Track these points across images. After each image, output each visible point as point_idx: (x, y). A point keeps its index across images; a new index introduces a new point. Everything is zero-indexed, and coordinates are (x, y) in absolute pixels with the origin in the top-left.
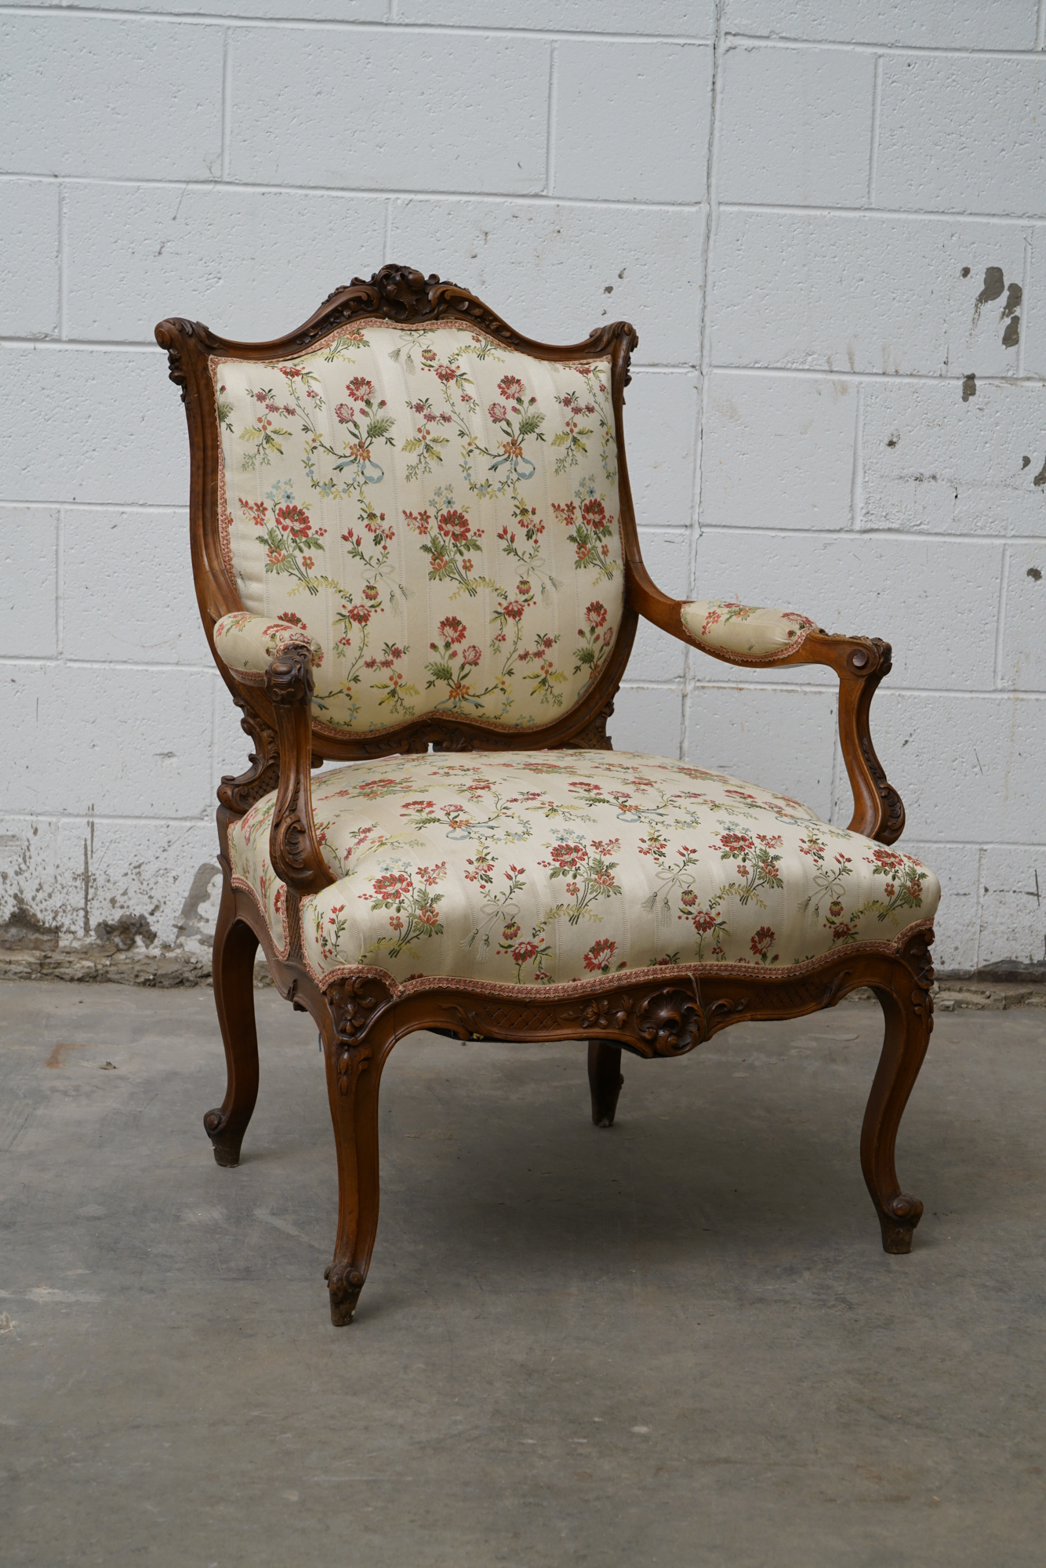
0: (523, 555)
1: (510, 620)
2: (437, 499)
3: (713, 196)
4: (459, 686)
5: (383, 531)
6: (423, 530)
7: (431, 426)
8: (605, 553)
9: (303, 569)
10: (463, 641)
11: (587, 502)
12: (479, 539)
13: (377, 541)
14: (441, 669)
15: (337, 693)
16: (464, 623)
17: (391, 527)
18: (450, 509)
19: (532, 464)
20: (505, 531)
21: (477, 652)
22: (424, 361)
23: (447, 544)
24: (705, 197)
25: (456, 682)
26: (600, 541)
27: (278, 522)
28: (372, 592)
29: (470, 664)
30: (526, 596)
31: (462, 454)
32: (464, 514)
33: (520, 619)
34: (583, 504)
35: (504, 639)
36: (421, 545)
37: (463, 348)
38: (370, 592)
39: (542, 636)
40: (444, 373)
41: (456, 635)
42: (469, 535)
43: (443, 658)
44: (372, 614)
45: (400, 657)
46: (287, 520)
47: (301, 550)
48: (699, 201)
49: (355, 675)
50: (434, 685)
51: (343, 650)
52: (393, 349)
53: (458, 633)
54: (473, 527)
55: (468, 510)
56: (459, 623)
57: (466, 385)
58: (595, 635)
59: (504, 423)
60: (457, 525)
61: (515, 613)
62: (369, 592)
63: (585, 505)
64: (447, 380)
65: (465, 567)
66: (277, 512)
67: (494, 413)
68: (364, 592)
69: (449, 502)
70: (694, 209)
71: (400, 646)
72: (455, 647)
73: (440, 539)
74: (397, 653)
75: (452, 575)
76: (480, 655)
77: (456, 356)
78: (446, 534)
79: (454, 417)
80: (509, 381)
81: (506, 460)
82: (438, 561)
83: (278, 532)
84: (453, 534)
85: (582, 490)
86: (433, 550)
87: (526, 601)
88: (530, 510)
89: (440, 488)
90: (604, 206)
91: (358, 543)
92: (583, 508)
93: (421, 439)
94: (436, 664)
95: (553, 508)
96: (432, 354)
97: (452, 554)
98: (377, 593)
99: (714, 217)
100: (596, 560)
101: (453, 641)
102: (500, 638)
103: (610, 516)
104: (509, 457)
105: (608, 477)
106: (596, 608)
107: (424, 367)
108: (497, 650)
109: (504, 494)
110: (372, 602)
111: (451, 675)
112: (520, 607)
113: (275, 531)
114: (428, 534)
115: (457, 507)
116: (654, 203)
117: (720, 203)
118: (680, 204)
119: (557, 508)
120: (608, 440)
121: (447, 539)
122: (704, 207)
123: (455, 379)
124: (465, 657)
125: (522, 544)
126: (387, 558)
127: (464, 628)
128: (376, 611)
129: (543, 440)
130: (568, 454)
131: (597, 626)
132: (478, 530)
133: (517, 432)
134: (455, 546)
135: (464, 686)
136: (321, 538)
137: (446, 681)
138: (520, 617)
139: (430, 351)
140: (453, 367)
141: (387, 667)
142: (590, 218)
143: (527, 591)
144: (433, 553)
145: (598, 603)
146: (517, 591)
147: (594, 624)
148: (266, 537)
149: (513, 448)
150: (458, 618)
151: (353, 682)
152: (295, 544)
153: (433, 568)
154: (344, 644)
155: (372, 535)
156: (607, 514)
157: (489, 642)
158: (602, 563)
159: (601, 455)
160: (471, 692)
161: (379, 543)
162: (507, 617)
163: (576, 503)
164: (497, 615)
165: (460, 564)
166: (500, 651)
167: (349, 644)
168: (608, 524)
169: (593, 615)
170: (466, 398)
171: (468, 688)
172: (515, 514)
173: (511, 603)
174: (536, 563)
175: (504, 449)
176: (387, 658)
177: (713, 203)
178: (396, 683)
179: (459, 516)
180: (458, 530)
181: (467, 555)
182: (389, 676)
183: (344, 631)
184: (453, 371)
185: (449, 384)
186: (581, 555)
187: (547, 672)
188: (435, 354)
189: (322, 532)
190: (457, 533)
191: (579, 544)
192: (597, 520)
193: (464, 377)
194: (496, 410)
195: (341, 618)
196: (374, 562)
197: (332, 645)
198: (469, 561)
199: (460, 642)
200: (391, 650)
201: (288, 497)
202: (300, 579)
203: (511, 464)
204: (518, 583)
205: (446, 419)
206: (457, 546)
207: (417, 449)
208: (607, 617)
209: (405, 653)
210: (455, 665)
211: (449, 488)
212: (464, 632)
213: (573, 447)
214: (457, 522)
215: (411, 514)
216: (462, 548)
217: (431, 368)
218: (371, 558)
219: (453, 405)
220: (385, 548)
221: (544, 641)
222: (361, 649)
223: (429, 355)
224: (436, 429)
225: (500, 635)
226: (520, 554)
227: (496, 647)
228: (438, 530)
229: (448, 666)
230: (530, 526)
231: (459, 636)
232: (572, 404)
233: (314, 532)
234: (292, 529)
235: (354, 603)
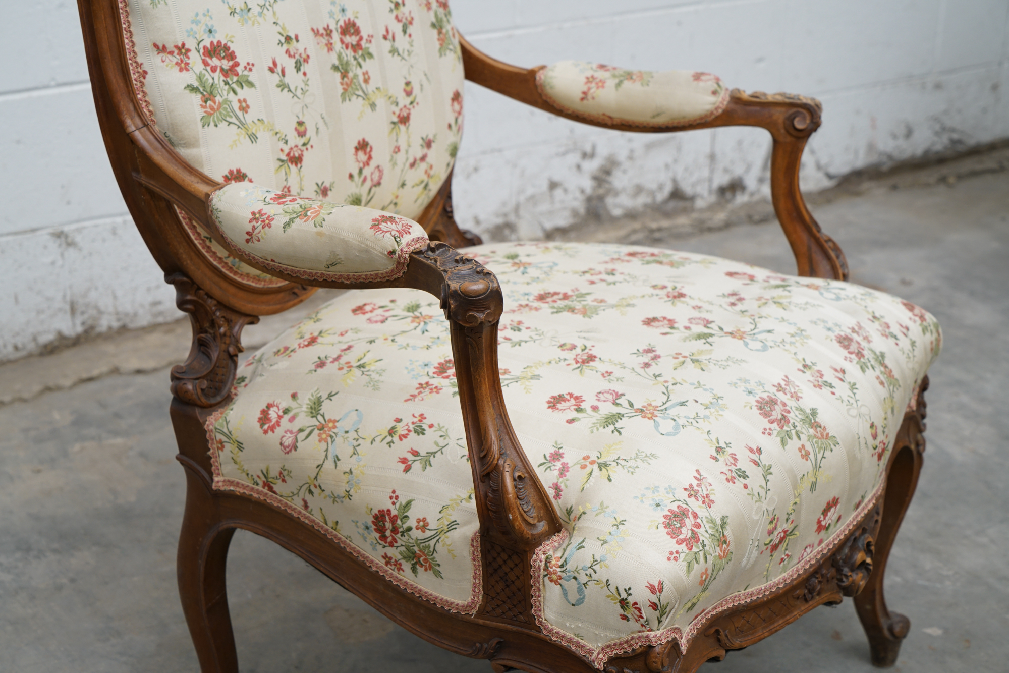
0: (403, 53)
5: (300, 56)
8: (454, 36)
9: (240, 114)
12: (370, 45)
13: (297, 67)
20: (387, 31)
27: (205, 63)
28: (303, 128)
38: (301, 129)
44: (305, 153)
45: (328, 195)
46: (214, 59)
47: (235, 92)
53: (367, 155)
56: (368, 144)
65: (365, 81)
66: (202, 51)
68: (296, 129)
75: (357, 92)
82: (345, 79)
83: (207, 76)
91: (283, 73)
97: (354, 68)
98: (306, 129)
110: (304, 139)
112: (408, 111)
113: (205, 75)
125: (401, 42)
126: (308, 85)
128: (307, 149)
136: (250, 73)
148: (196, 84)
150: (366, 140)
152: (227, 87)
165: (361, 78)
173: (401, 109)
181: (365, 66)
183: (284, 178)
186: (441, 42)
189: (250, 67)
191: (438, 30)
198: (367, 72)
200: (321, 189)
201: (210, 31)
202: (239, 127)
204: (404, 86)
206: (356, 59)
209: (331, 190)
212: (371, 153)
216: (360, 60)
218: (296, 89)
230: (403, 20)
231: (368, 158)
233: (243, 69)
234: (222, 69)
235: (289, 145)
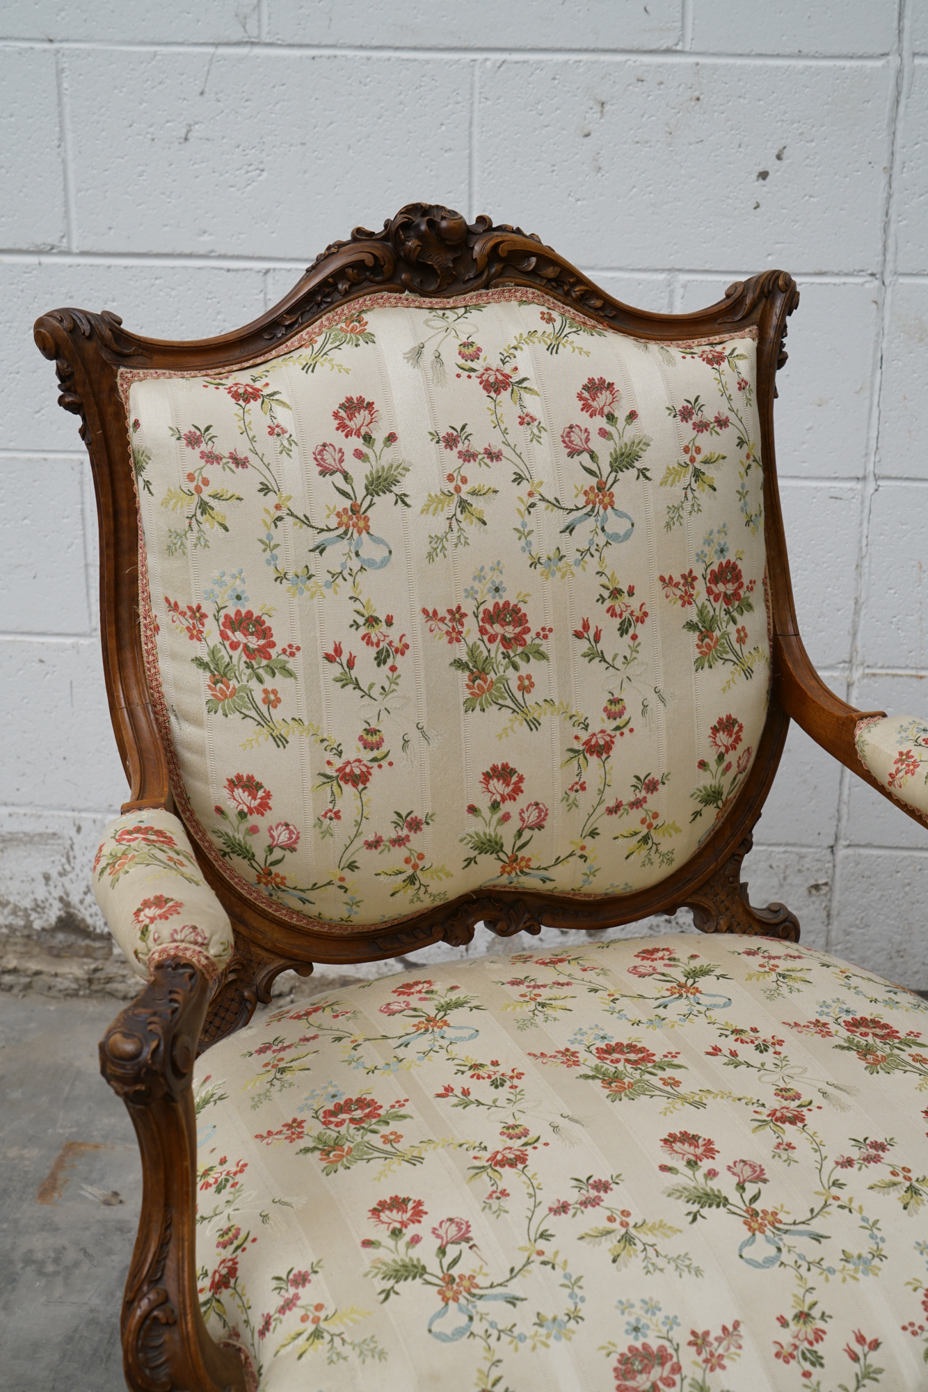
0: (614, 659)
1: (593, 760)
2: (477, 585)
3: (906, 44)
4: (514, 859)
5: (390, 644)
6: (455, 637)
7: (470, 469)
8: (741, 640)
9: (264, 704)
10: (520, 797)
11: (715, 567)
12: (544, 642)
13: (381, 659)
14: (485, 841)
15: (325, 885)
16: (520, 771)
17: (403, 635)
18: (497, 599)
19: (629, 518)
20: (586, 626)
21: (541, 811)
22: (461, 361)
23: (493, 655)
24: (895, 47)
25: (510, 854)
26: (735, 622)
27: (224, 636)
28: (375, 739)
29: (531, 828)
30: (619, 722)
31: (519, 510)
32: (521, 605)
33: (608, 757)
34: (709, 571)
35: (583, 788)
36: (452, 660)
37: (525, 336)
38: (371, 739)
39: (642, 778)
40: (492, 379)
41: (508, 790)
42: (528, 638)
43: (488, 824)
44: (375, 771)
45: (421, 830)
46: (237, 633)
47: (260, 681)
48: (887, 51)
49: (351, 860)
50: (476, 863)
51: (329, 827)
52: (411, 344)
53: (511, 787)
54: (534, 625)
55: (527, 599)
56: (513, 771)
57: (527, 397)
58: (724, 765)
59: (586, 456)
60: (508, 624)
61: (600, 749)
62: (369, 738)
63: (713, 571)
64: (497, 392)
65: (522, 688)
66: (222, 620)
67: (571, 442)
68: (361, 738)
69: (497, 590)
70: (879, 63)
71: (420, 814)
72: (507, 807)
73: (483, 648)
74: (415, 825)
75: (500, 701)
76: (546, 815)
77: (512, 351)
78: (492, 639)
79: (506, 452)
80: (595, 387)
81: (588, 515)
82: (478, 681)
84: (504, 638)
85: (707, 549)
86: (471, 666)
87: (618, 728)
88: (625, 589)
89: (483, 568)
90: (759, 62)
91: (351, 664)
92: (708, 577)
93: (453, 491)
94: (477, 834)
95: (661, 583)
96: (474, 348)
97: (501, 669)
98: (382, 740)
99: (906, 75)
100: (727, 653)
101: (503, 799)
102: (578, 787)
103: (751, 582)
104: (592, 510)
105: (747, 524)
106: (727, 725)
107: (460, 371)
108: (574, 805)
109: (584, 569)
110: (375, 753)
111: (502, 846)
112: (608, 739)
113: (220, 651)
114: (463, 642)
115: (510, 596)
116: (825, 57)
117: (915, 54)
118: (861, 57)
119: (667, 582)
120: (749, 466)
121: (493, 647)
122: (894, 60)
123: (510, 389)
124: (523, 820)
125: (613, 644)
126: (397, 684)
127: (521, 779)
128: (380, 766)
129: (647, 478)
130: (686, 496)
131: (727, 751)
132: (543, 629)
133: (606, 469)
134: (506, 656)
135: (523, 859)
136: (291, 659)
137: (494, 855)
138: (607, 753)
139: (472, 344)
140: (507, 369)
141: (400, 845)
142: (740, 80)
143: (620, 714)
144: (471, 671)
145: (729, 717)
146: (604, 716)
147: (723, 749)
148: (206, 659)
149: (601, 495)
150: (511, 766)
151: (347, 870)
152: (250, 670)
153: (471, 694)
154: (331, 818)
155: (373, 651)
156: (745, 581)
157: (560, 795)
158: (736, 655)
159: (738, 492)
160: (533, 864)
161: (385, 663)
162: (588, 755)
163: (698, 572)
164: (572, 755)
165: (514, 684)
166: (577, 806)
167: (339, 818)
168: (748, 594)
169: (723, 738)
170: (527, 419)
171: (529, 860)
172: (602, 599)
173: (594, 735)
174: (632, 670)
175: (585, 498)
176: (400, 833)
177: (906, 54)
178: (415, 867)
179: (513, 610)
180: (510, 631)
181: (525, 669)
182: (403, 858)
183: (329, 799)
184: (508, 377)
185: (499, 398)
186: (705, 649)
187: (650, 826)
188: (479, 349)
189: (292, 651)
190: (508, 636)
191: (701, 632)
192: (729, 592)
193: (524, 385)
194: (574, 437)
195: (325, 779)
196: (376, 692)
197: (311, 821)
198: (529, 677)
199: (515, 799)
200: (405, 821)
201: (239, 598)
202: (259, 723)
203: (597, 521)
204: (605, 703)
205: (493, 456)
206: (509, 657)
207: (446, 508)
208: (743, 735)
209: (428, 824)
210: (507, 834)
211: (497, 568)
212: (521, 785)
213: (694, 486)
214: (509, 619)
215: (435, 612)
216: (517, 659)
217: (472, 374)
218: (371, 686)
219: (505, 432)
220: (393, 669)
221: (645, 784)
222: (358, 824)
223: (470, 351)
224: (477, 474)
225: (577, 783)
226: (609, 658)
227: (571, 801)
228: (479, 635)
229: (496, 835)
230: (625, 615)
231: (513, 791)
232: (694, 417)
233: (280, 652)
234: (246, 647)
235: (345, 758)
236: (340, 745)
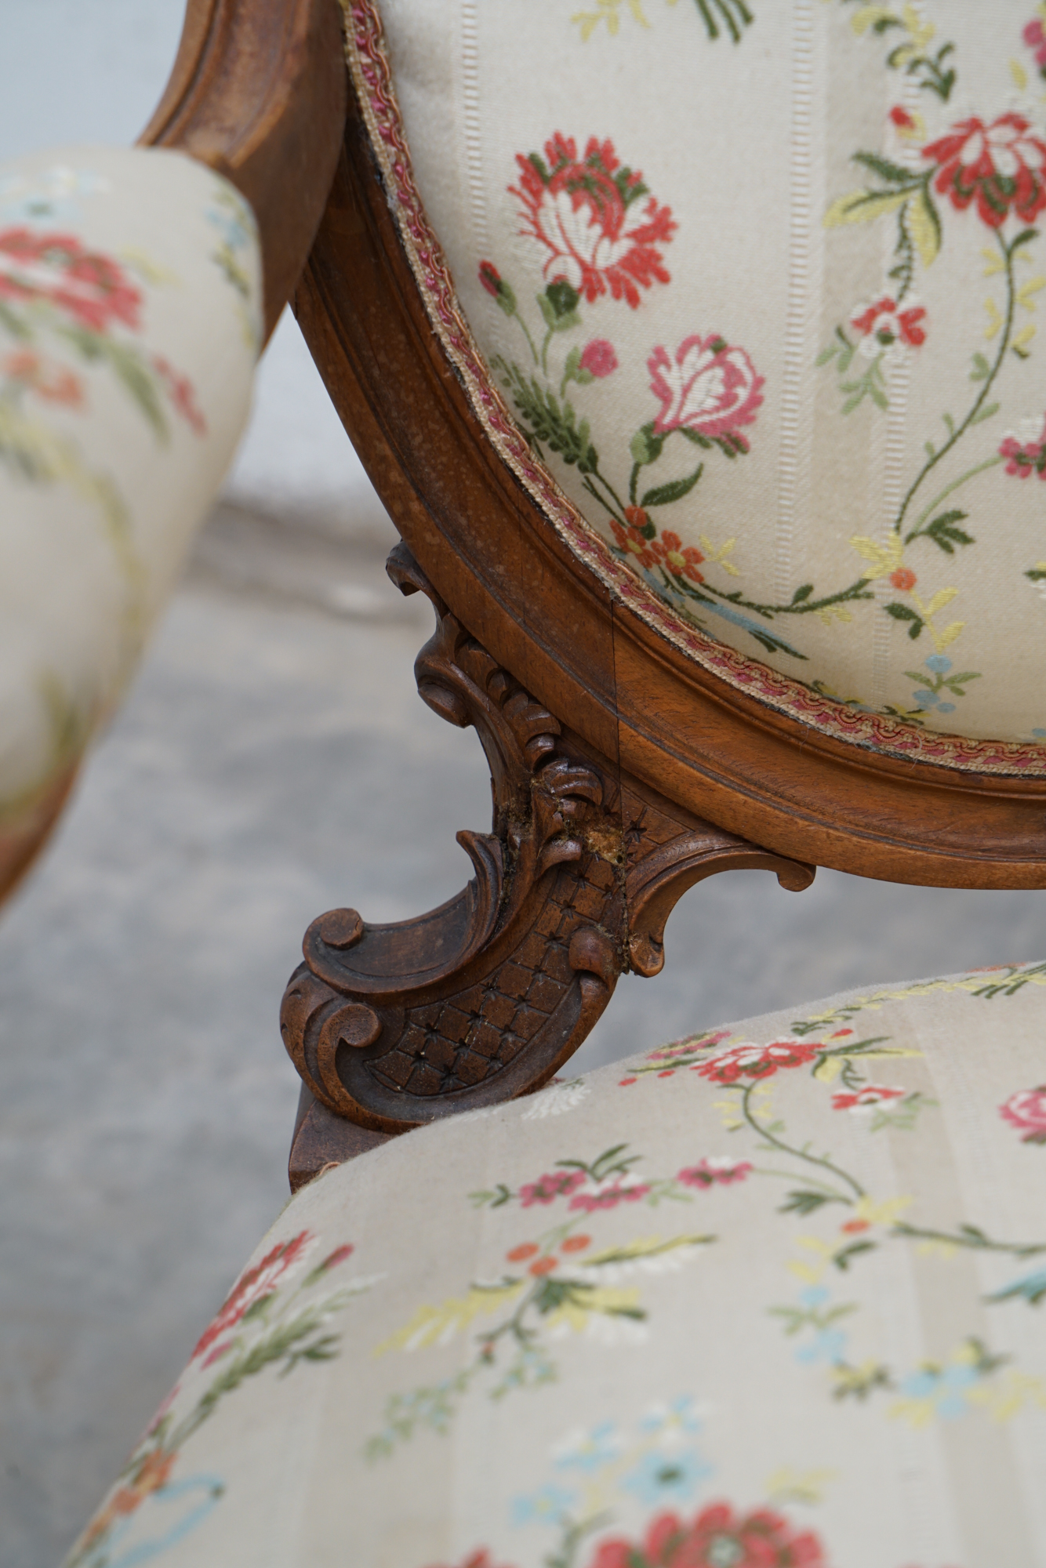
15: (840, 598)
49: (943, 509)
51: (874, 368)
68: (1034, 35)
151: (926, 546)
154: (886, 338)
167: (916, 338)
183: (889, 261)
195: (877, 183)
197: (812, 340)
222: (987, 373)
235: (961, 104)
236: (947, 49)
